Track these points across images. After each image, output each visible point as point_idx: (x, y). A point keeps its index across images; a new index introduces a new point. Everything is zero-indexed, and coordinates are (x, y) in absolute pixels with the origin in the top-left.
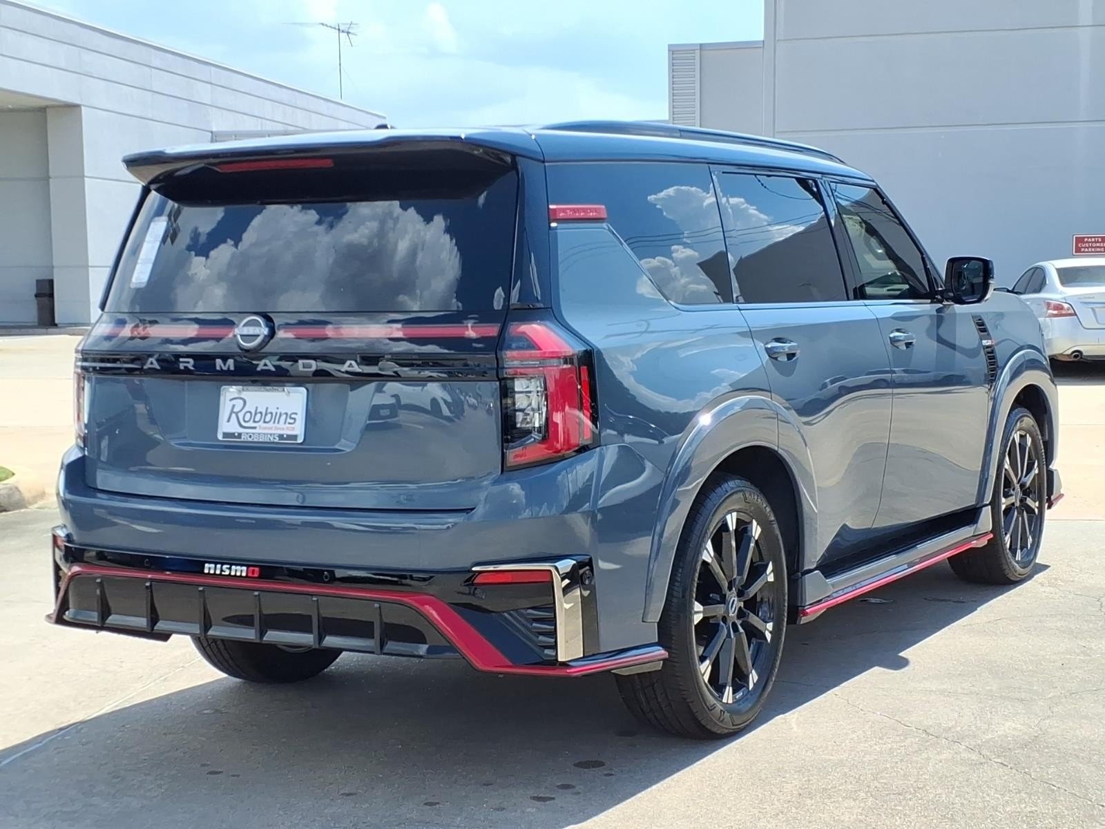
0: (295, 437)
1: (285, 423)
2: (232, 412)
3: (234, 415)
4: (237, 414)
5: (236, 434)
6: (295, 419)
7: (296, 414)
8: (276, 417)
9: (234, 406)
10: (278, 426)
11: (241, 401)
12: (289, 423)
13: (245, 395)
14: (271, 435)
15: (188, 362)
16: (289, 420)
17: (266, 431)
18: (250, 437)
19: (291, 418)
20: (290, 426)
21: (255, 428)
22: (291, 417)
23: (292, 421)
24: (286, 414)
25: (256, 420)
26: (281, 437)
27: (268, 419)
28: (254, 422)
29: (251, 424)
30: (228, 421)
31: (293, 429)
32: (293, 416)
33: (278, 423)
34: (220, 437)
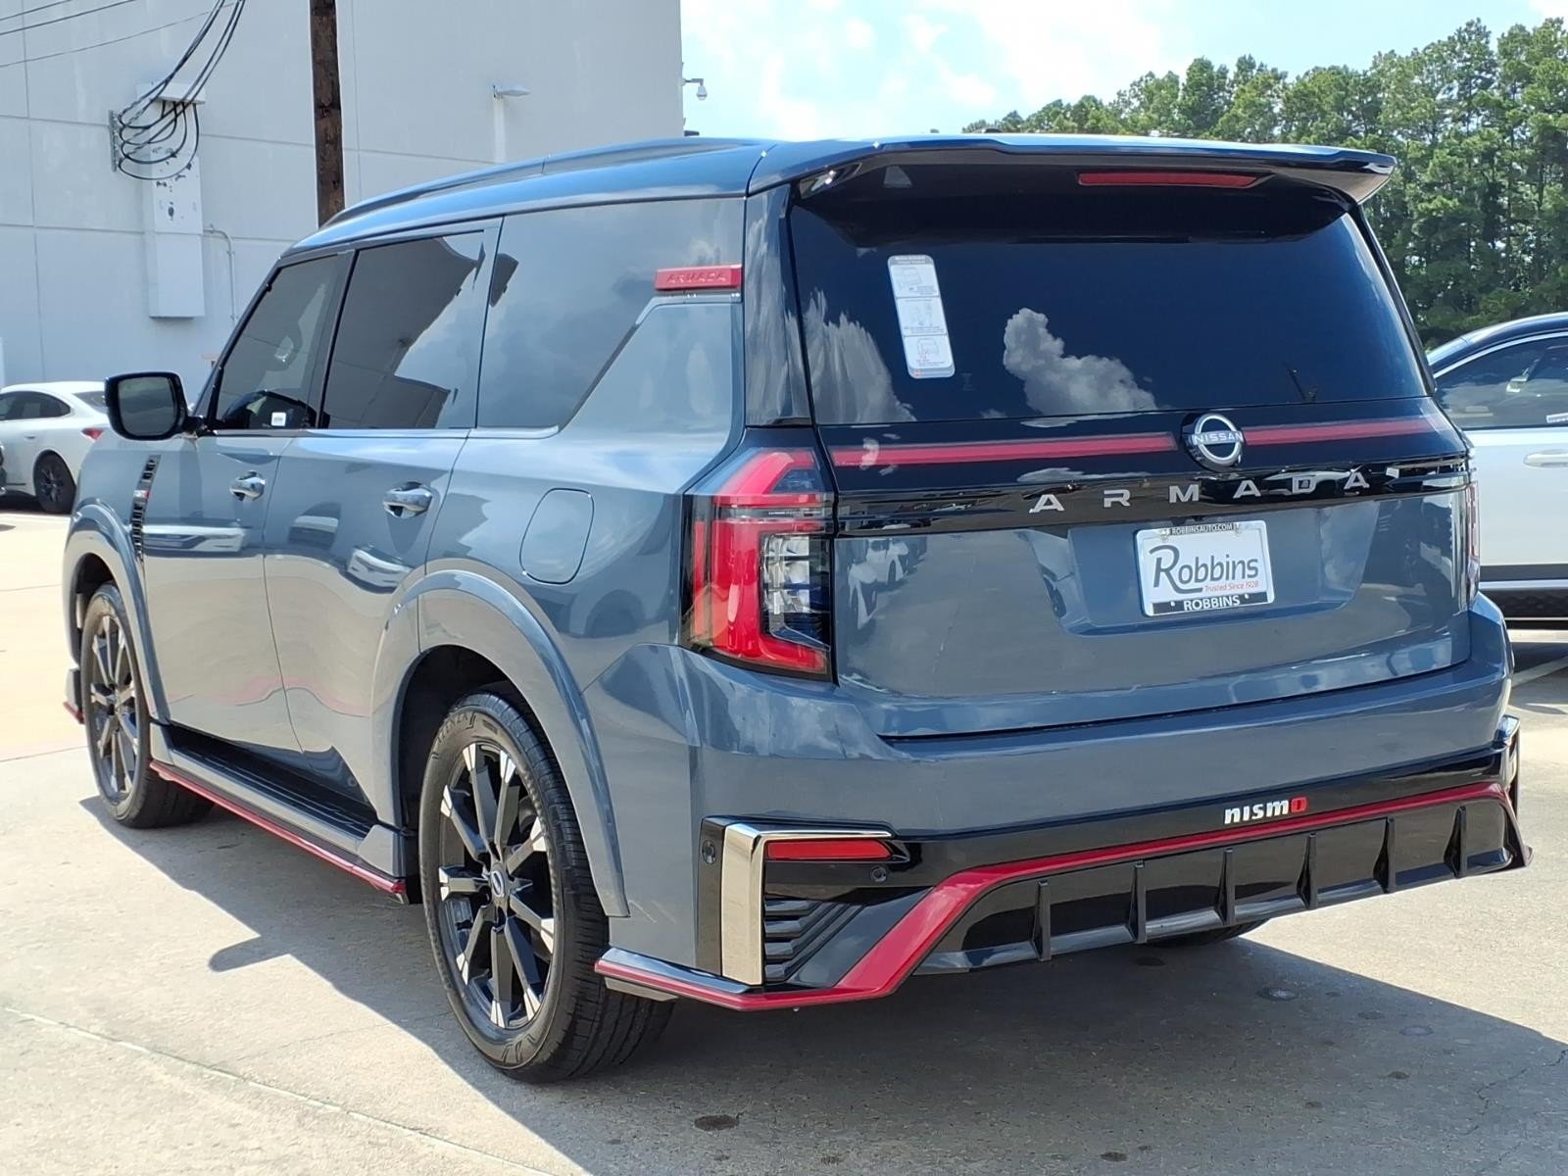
0: (1263, 596)
1: (1243, 577)
2: (1159, 570)
3: (1163, 575)
4: (1167, 571)
5: (1173, 604)
6: (1256, 569)
7: (1256, 561)
8: (1228, 570)
9: (1159, 560)
10: (1235, 582)
11: (1171, 552)
12: (1250, 576)
13: (1173, 541)
14: (1228, 597)
15: (1122, 495)
16: (1248, 572)
17: (1218, 593)
18: (1197, 604)
19: (1250, 568)
20: (1251, 579)
21: (1200, 590)
22: (1249, 566)
23: (1253, 573)
24: (1242, 562)
25: (1200, 578)
26: (1241, 597)
27: (1217, 572)
28: (1197, 580)
29: (1192, 585)
30: (1157, 584)
31: (1257, 584)
32: (1252, 565)
33: (1233, 578)
34: (1149, 611)
